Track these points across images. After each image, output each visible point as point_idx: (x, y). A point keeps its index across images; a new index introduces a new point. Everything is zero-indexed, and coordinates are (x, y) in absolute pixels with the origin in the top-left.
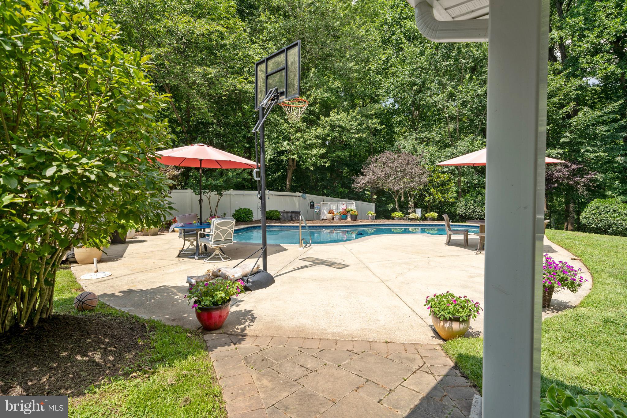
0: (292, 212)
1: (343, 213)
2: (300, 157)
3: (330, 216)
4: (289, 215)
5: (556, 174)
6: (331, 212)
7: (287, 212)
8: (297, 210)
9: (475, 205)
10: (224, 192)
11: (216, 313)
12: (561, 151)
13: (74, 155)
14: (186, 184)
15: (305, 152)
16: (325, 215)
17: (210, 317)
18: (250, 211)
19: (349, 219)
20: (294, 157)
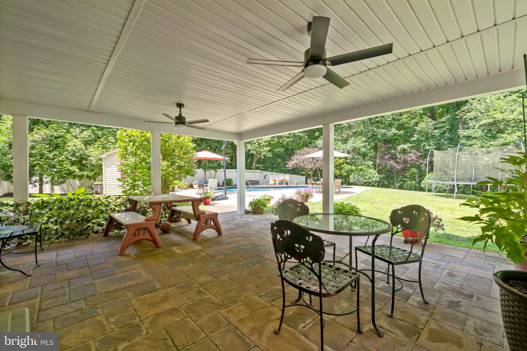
0: (255, 181)
1: (281, 181)
2: (257, 152)
3: (274, 182)
4: (253, 182)
5: (409, 159)
6: (275, 181)
7: (252, 181)
8: (258, 180)
9: (359, 177)
10: (218, 170)
11: (207, 200)
12: (411, 145)
13: (180, 161)
14: (199, 166)
15: (259, 149)
16: (272, 182)
17: (206, 201)
18: (231, 180)
19: (284, 184)
20: (253, 152)
